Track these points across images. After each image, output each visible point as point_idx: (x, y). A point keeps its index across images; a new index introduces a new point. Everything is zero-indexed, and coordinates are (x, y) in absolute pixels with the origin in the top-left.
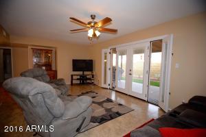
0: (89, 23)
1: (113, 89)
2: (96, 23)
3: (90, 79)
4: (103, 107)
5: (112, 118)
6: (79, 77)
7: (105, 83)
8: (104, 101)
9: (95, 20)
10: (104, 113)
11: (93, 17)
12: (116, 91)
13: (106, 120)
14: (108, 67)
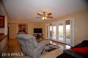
0: (43, 15)
1: (50, 40)
2: (45, 15)
3: (41, 36)
4: (48, 46)
5: (53, 50)
6: (36, 35)
7: (47, 37)
8: (48, 44)
9: (45, 14)
10: (49, 48)
11: (44, 13)
12: (52, 41)
13: (51, 51)
14: (49, 31)
